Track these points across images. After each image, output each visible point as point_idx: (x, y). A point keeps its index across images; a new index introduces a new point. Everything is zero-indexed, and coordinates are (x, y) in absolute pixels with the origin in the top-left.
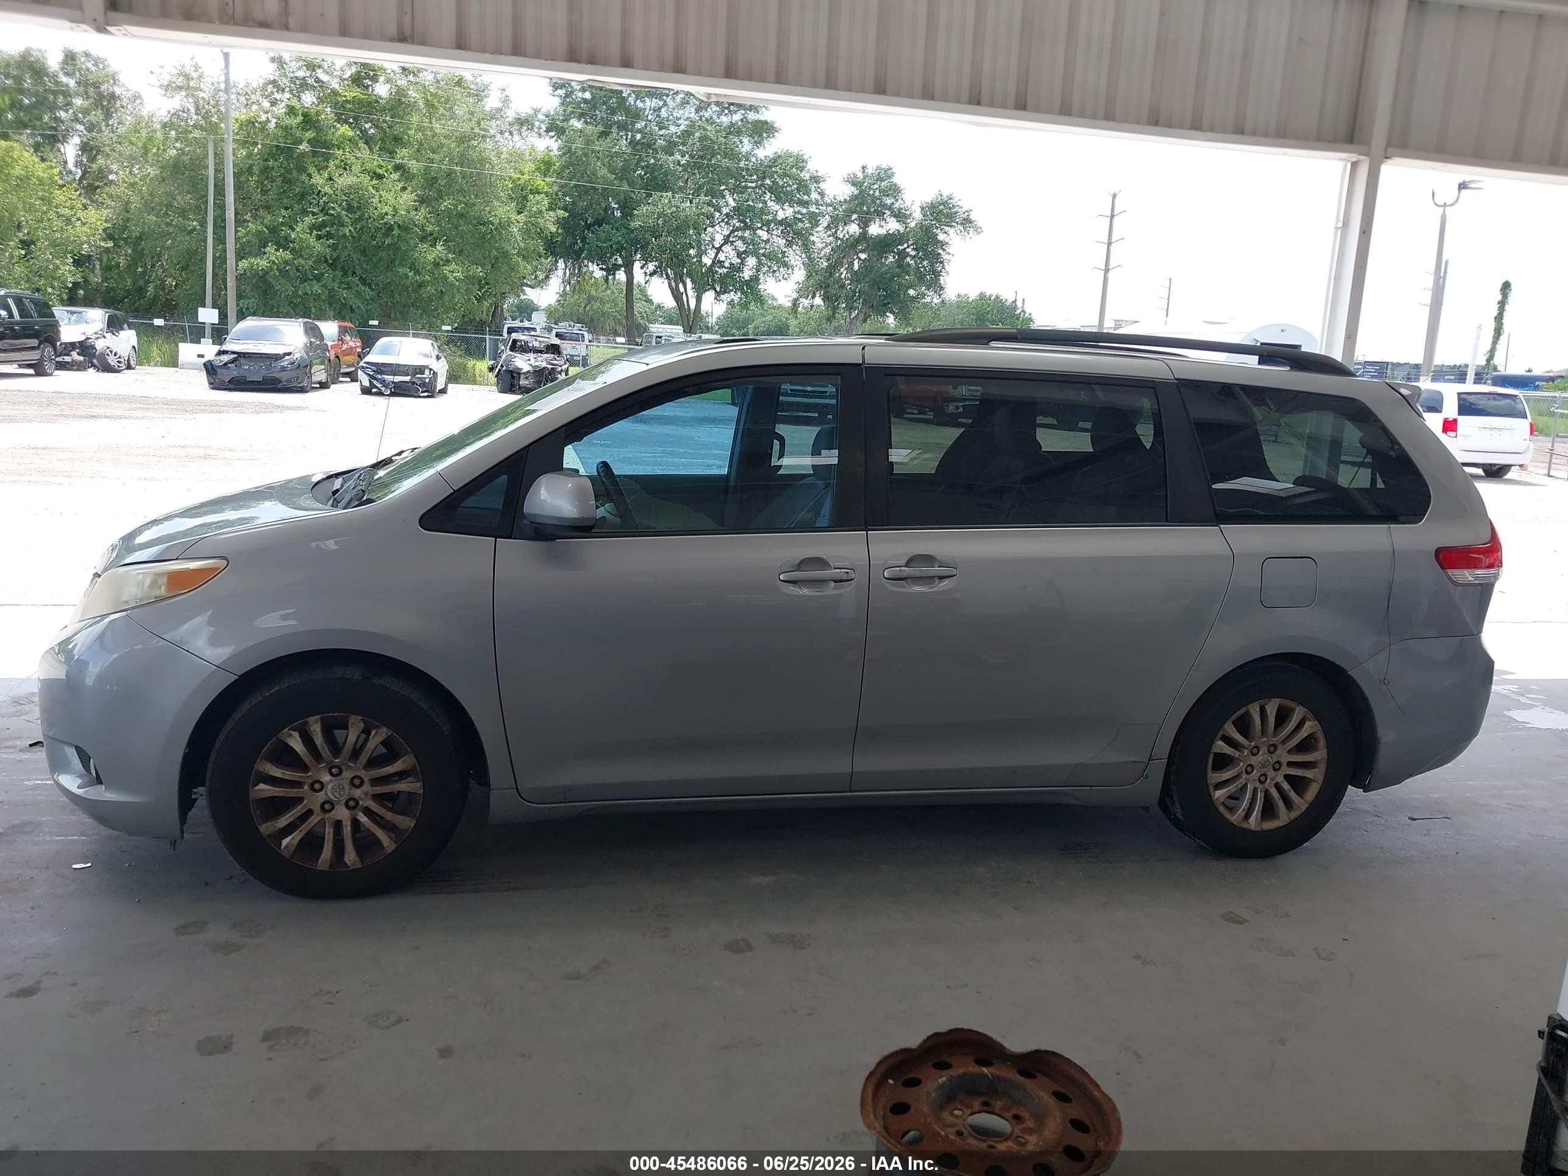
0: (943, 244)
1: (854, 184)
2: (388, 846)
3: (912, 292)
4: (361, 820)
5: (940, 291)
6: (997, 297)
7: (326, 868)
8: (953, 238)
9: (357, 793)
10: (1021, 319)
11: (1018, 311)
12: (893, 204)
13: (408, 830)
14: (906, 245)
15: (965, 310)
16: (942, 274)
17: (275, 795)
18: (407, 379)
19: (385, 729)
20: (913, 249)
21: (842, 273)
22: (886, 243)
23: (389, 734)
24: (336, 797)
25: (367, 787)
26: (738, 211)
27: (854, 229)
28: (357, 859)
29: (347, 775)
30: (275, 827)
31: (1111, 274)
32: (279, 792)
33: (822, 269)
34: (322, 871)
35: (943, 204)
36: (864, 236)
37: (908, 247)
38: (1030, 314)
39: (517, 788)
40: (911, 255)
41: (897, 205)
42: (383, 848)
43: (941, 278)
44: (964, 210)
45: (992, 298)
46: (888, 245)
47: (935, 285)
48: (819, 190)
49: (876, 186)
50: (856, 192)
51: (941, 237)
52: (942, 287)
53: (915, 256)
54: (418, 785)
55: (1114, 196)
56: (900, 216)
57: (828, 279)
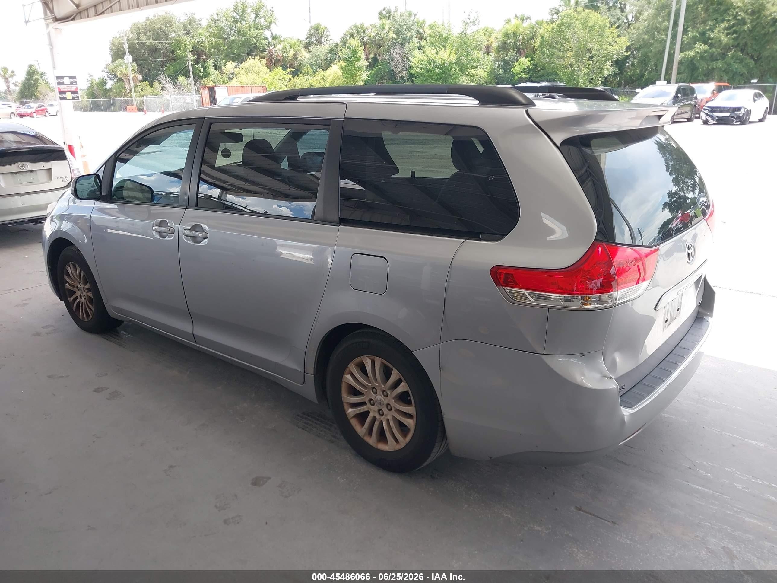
2: (91, 316)
4: (85, 304)
7: (81, 318)
9: (85, 294)
13: (93, 311)
18: (728, 114)
24: (82, 294)
29: (82, 286)
30: (71, 300)
32: (70, 288)
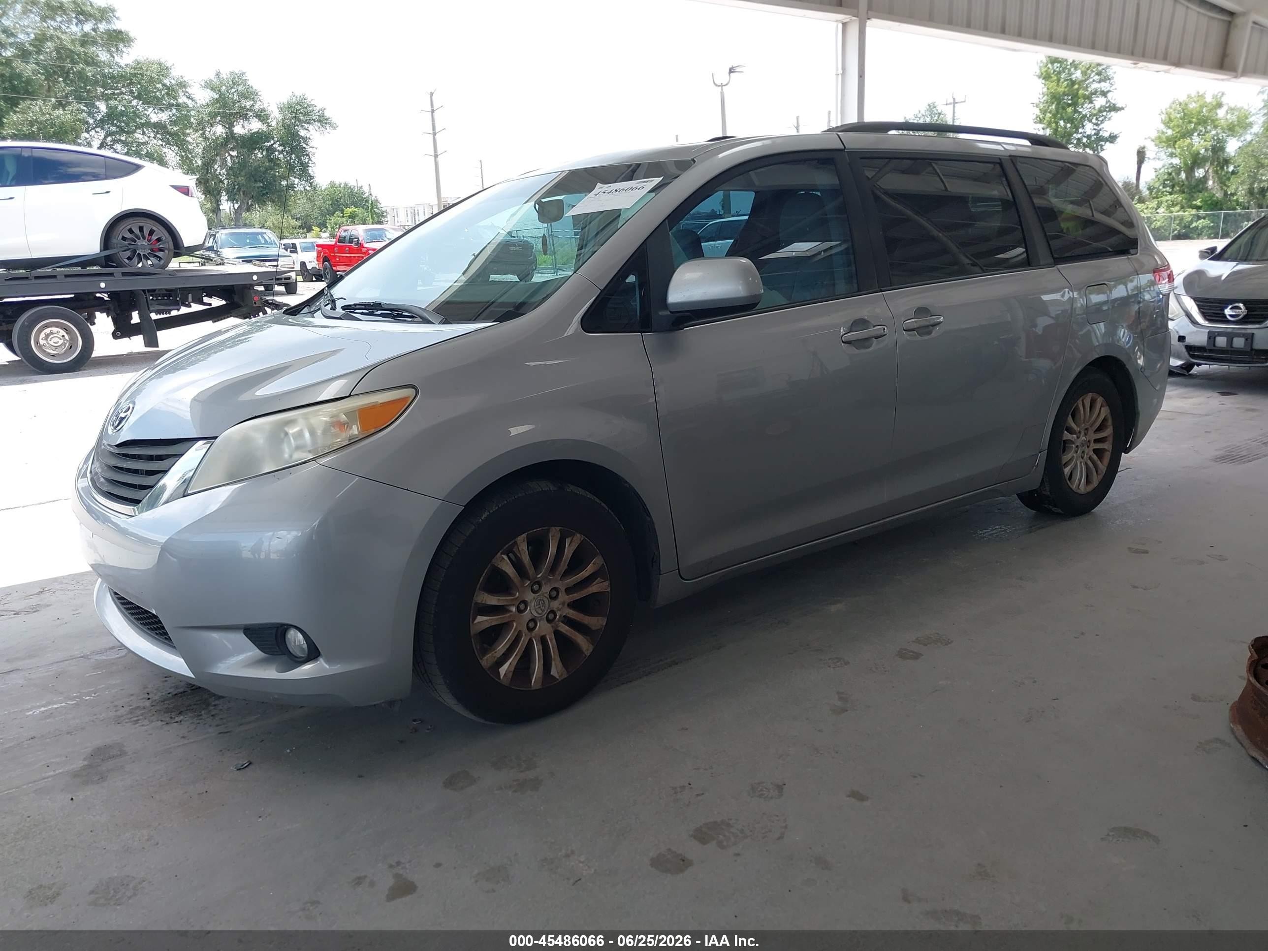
0: (305, 139)
1: (212, 89)
2: (588, 650)
3: (284, 183)
4: (562, 630)
5: (311, 179)
6: (346, 184)
7: (539, 686)
8: (313, 135)
9: (555, 605)
10: (370, 201)
11: (366, 195)
12: (252, 106)
13: (601, 629)
14: (272, 142)
15: (320, 197)
16: (310, 165)
17: (493, 624)
19: (578, 535)
20: (280, 145)
21: (216, 170)
22: (253, 141)
23: (582, 539)
24: (538, 614)
25: (563, 597)
26: (112, 116)
27: (219, 130)
28: (564, 669)
29: (546, 589)
30: (495, 657)
31: (439, 159)
32: (497, 620)
33: (198, 166)
34: (536, 690)
35: (299, 104)
36: (231, 136)
37: (274, 143)
38: (376, 197)
39: (679, 569)
40: (278, 151)
41: (256, 107)
42: (583, 653)
43: (309, 168)
44: (318, 109)
45: (342, 186)
46: (257, 142)
47: (305, 173)
48: (187, 94)
49: (233, 90)
50: (217, 96)
51: (302, 133)
52: (311, 176)
53: (282, 151)
54: (607, 583)
55: (432, 94)
56: (262, 116)
57: (205, 175)
